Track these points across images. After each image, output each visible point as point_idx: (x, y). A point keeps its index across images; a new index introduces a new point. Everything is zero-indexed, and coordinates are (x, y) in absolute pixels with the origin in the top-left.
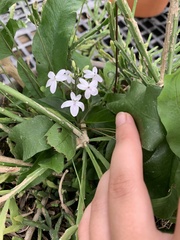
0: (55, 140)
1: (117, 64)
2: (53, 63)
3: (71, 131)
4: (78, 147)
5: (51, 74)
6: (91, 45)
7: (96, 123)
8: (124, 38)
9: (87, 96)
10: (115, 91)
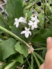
0: (19, 49)
1: (45, 14)
2: (15, 15)
3: (26, 45)
4: (29, 53)
5: (16, 19)
6: (30, 6)
7: (37, 42)
8: (47, 2)
9: (33, 29)
10: (44, 27)
